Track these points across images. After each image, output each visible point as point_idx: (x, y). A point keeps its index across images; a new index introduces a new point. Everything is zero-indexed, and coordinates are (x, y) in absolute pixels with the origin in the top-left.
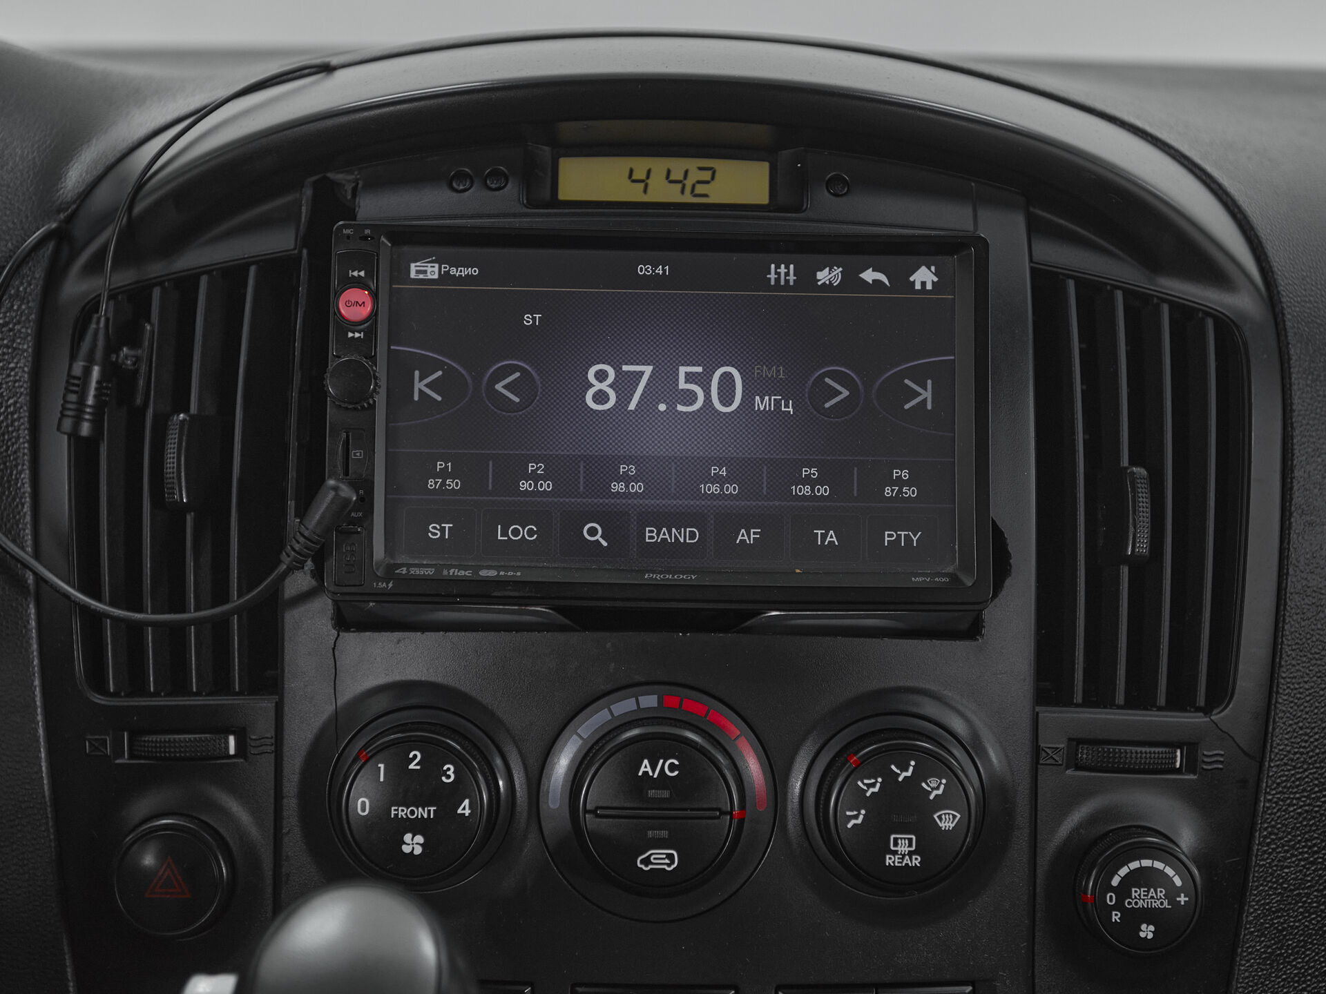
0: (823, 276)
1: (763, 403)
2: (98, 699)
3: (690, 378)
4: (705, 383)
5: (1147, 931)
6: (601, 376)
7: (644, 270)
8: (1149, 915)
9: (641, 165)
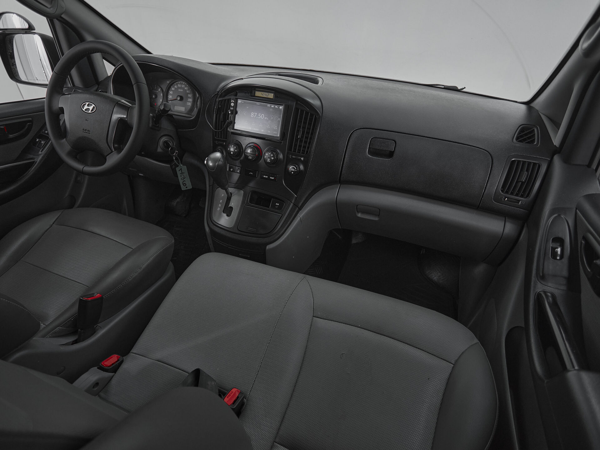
0: (272, 106)
1: (265, 118)
2: (216, 138)
3: (260, 115)
4: (261, 115)
5: (292, 173)
6: (253, 114)
7: (257, 104)
8: (293, 171)
9: (263, 93)
